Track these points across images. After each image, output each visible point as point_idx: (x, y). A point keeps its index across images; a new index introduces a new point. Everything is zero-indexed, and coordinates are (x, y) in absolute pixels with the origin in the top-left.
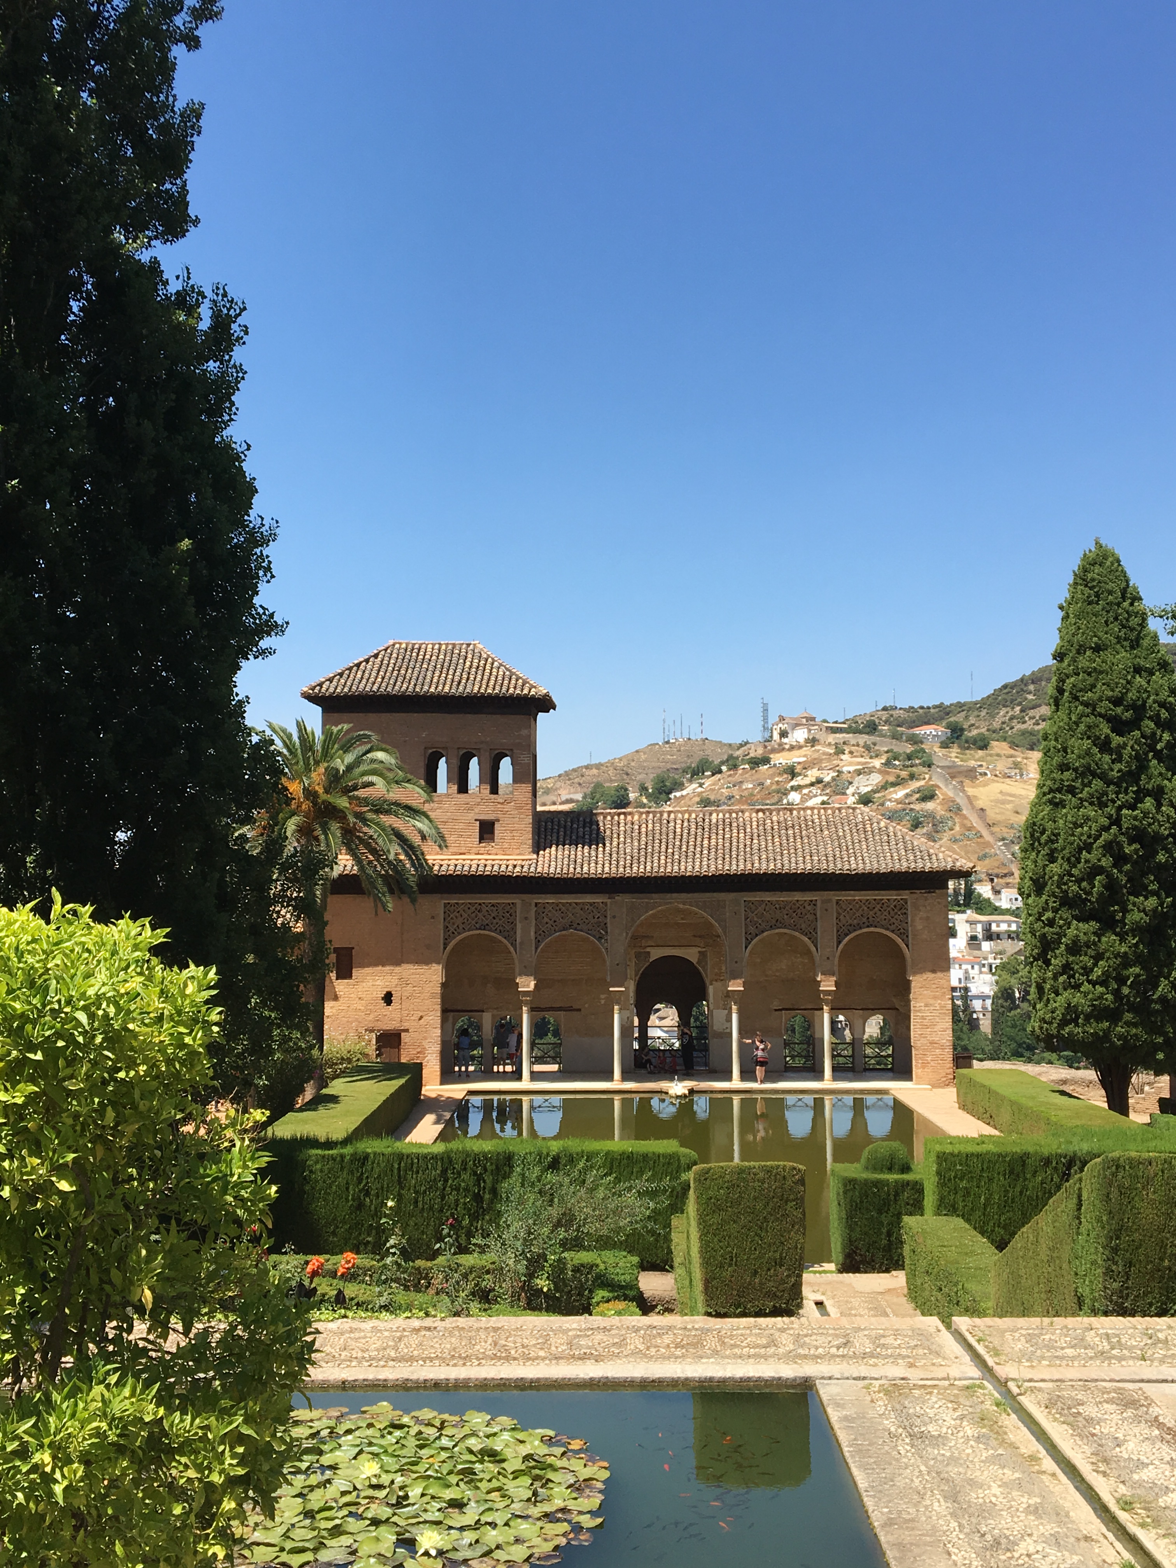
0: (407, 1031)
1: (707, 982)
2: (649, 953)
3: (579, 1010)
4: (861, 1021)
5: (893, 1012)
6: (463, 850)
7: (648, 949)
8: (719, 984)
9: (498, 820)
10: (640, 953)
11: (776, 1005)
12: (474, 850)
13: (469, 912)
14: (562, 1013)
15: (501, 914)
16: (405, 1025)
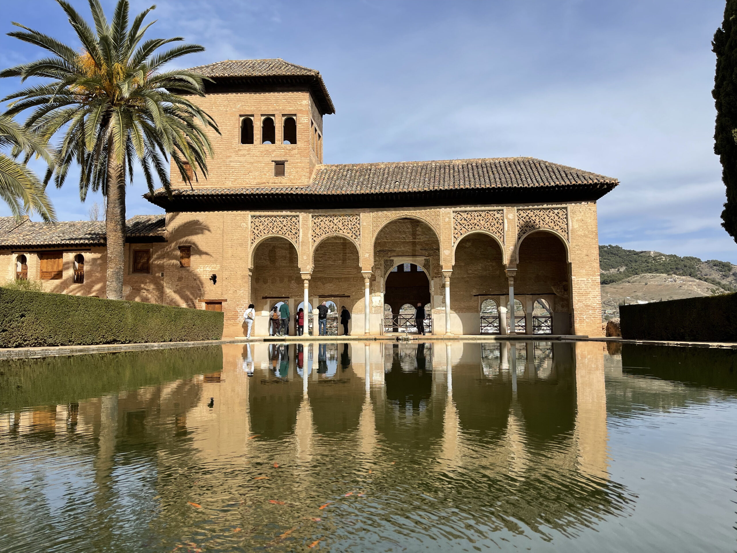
0: (226, 300)
1: (429, 278)
2: (393, 261)
3: (349, 296)
4: (531, 302)
5: (553, 295)
6: (264, 181)
7: (392, 258)
8: (438, 279)
9: (287, 161)
10: (387, 260)
11: (474, 292)
12: (271, 181)
13: (267, 222)
14: (338, 299)
15: (289, 223)
16: (225, 297)
